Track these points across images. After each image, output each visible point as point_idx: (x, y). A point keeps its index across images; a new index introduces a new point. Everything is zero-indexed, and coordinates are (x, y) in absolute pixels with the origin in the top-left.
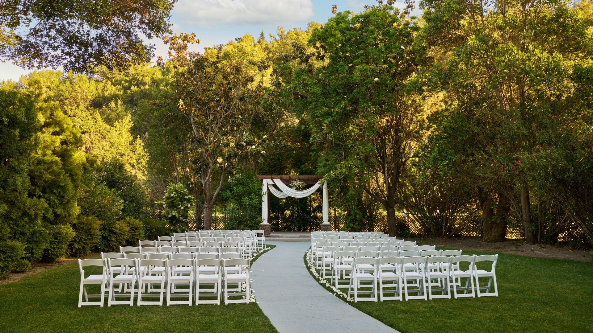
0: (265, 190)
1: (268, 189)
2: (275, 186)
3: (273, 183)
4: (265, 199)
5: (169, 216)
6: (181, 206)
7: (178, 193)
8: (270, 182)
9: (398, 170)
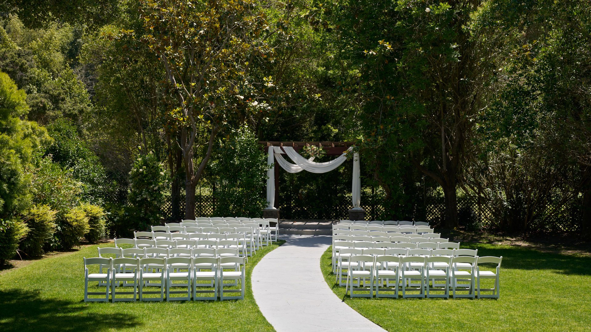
0: (271, 161)
1: (275, 160)
2: (285, 156)
3: (283, 153)
4: (271, 173)
5: (138, 199)
6: (153, 185)
7: (149, 167)
8: (278, 150)
9: (461, 135)
